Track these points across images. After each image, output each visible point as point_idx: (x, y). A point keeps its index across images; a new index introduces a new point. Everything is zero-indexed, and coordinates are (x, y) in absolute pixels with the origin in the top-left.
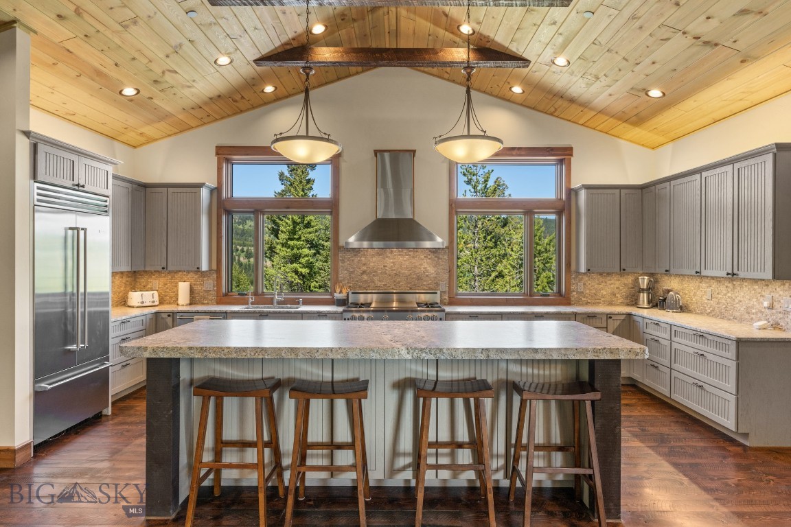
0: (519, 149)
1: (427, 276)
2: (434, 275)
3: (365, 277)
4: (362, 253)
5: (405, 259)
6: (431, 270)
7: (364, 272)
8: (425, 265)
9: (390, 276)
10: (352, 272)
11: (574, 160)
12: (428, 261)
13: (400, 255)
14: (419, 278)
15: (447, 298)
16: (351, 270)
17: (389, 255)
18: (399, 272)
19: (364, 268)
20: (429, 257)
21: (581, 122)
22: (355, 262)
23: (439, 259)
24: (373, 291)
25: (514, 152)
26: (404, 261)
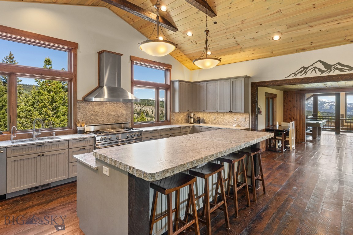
0: (156, 62)
1: (122, 115)
2: (125, 115)
3: (92, 117)
4: (90, 104)
5: (113, 107)
6: (124, 112)
7: (92, 114)
8: (122, 110)
9: (105, 116)
10: (85, 115)
11: (172, 70)
12: (123, 108)
13: (110, 105)
14: (119, 117)
15: (131, 125)
16: (85, 113)
17: (105, 105)
18: (110, 114)
19: (92, 112)
20: (123, 106)
21: (174, 57)
22: (87, 109)
23: (127, 107)
24: (97, 124)
25: (155, 63)
26: (112, 108)
